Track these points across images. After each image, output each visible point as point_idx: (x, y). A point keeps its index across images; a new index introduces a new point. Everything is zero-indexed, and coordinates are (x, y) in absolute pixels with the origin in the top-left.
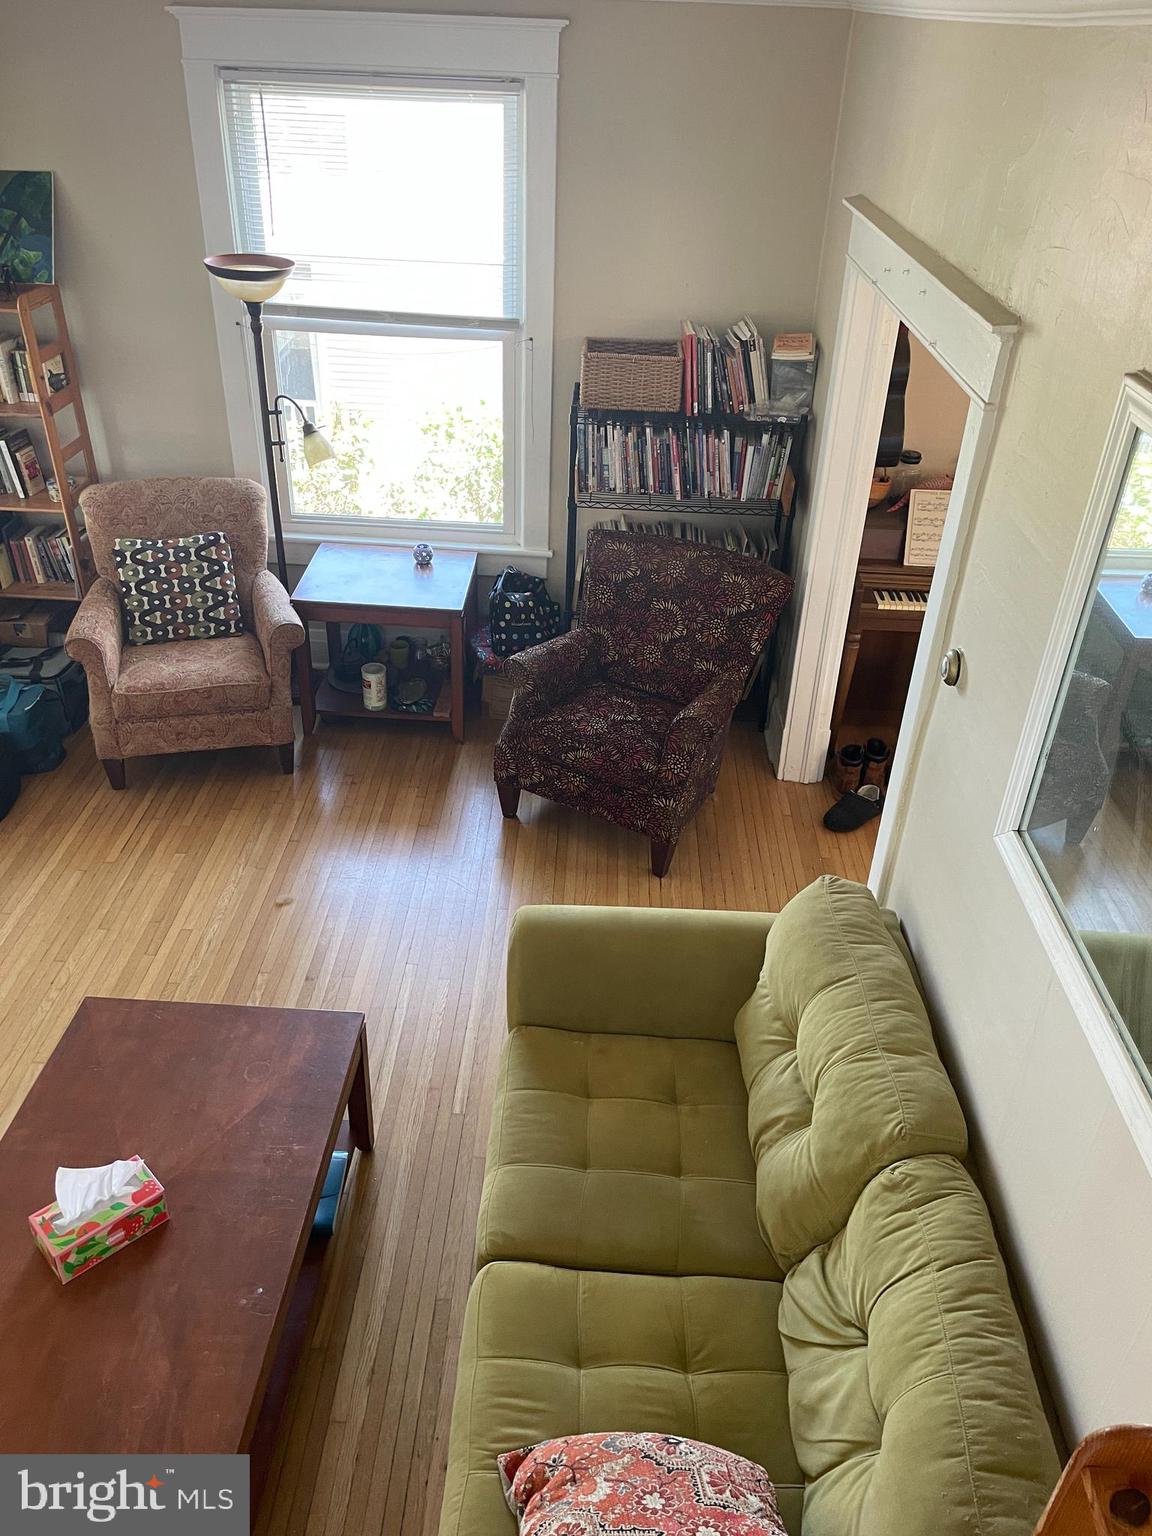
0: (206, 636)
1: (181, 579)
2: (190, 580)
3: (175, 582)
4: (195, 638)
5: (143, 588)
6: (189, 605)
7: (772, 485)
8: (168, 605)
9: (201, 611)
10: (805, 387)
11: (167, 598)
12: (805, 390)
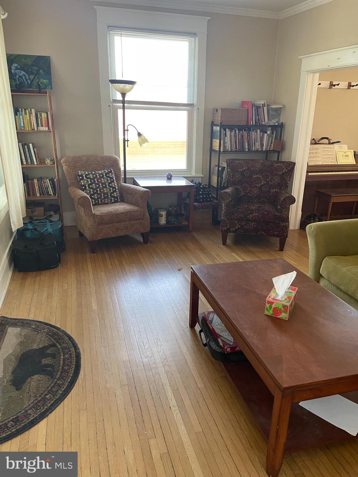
0: (110, 202)
1: (102, 183)
2: (105, 183)
3: (100, 184)
4: (107, 203)
5: (90, 186)
6: (105, 192)
7: (271, 146)
8: (99, 192)
9: (109, 194)
10: (277, 117)
11: (98, 189)
12: (277, 118)
